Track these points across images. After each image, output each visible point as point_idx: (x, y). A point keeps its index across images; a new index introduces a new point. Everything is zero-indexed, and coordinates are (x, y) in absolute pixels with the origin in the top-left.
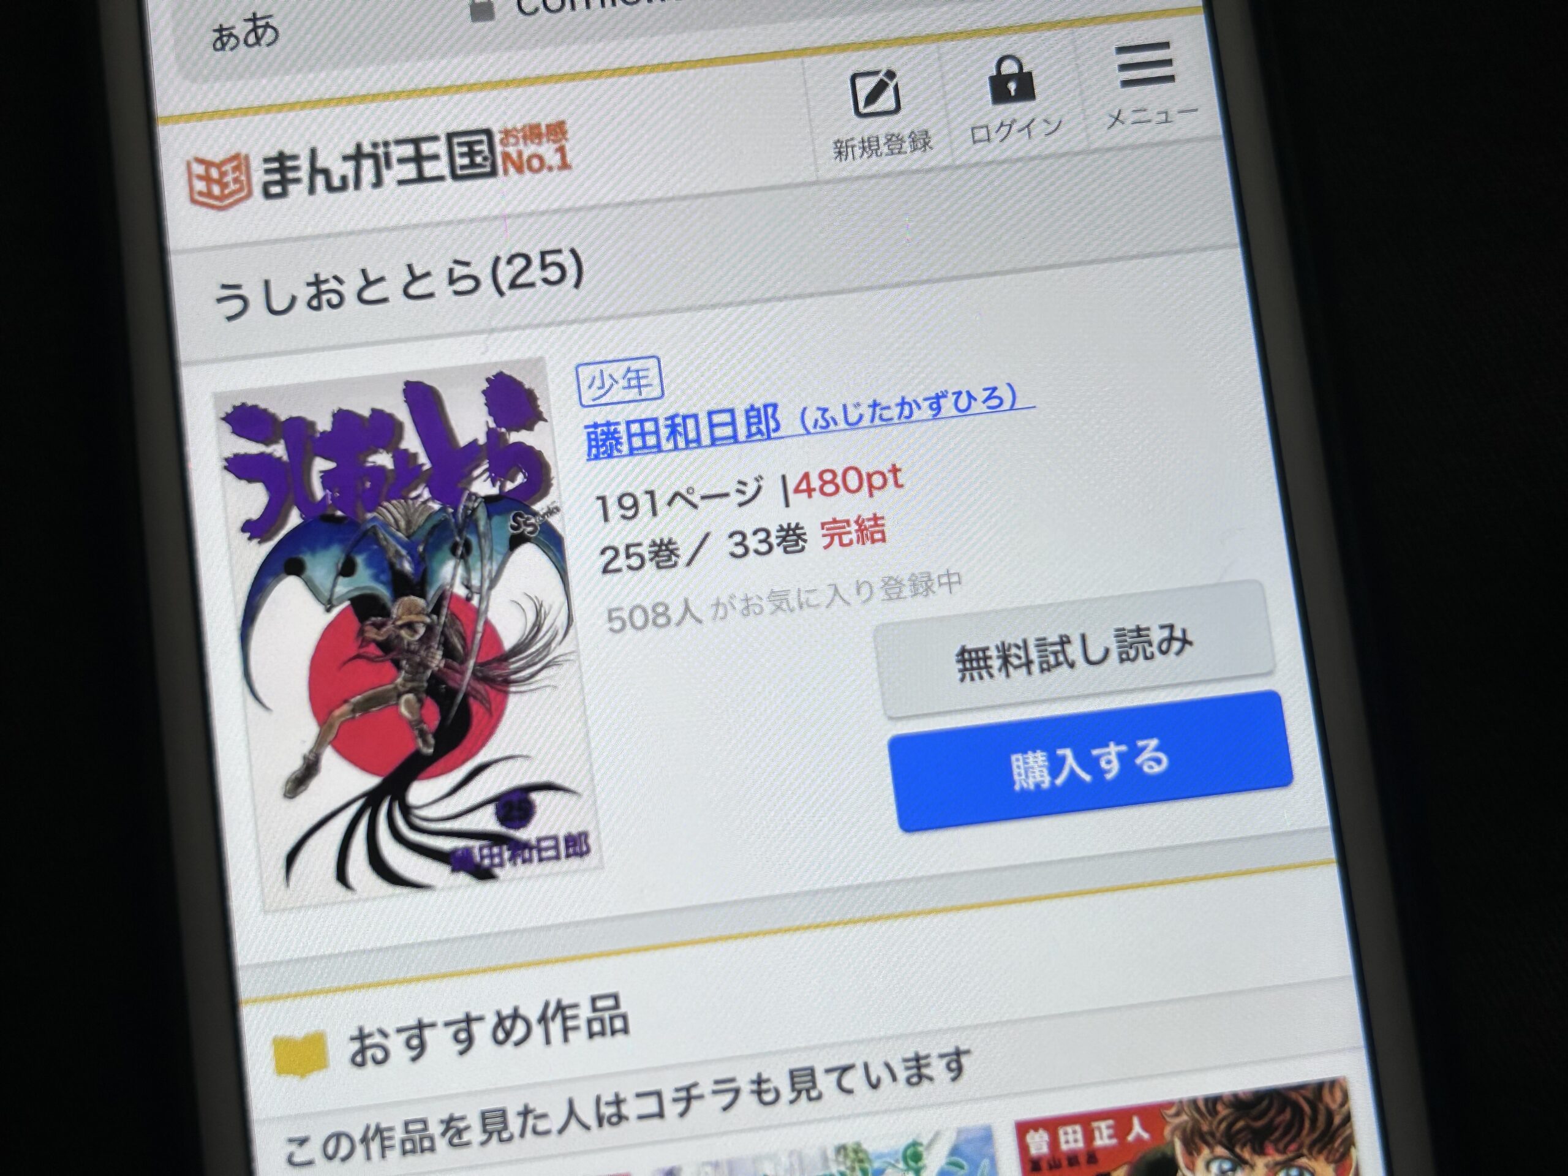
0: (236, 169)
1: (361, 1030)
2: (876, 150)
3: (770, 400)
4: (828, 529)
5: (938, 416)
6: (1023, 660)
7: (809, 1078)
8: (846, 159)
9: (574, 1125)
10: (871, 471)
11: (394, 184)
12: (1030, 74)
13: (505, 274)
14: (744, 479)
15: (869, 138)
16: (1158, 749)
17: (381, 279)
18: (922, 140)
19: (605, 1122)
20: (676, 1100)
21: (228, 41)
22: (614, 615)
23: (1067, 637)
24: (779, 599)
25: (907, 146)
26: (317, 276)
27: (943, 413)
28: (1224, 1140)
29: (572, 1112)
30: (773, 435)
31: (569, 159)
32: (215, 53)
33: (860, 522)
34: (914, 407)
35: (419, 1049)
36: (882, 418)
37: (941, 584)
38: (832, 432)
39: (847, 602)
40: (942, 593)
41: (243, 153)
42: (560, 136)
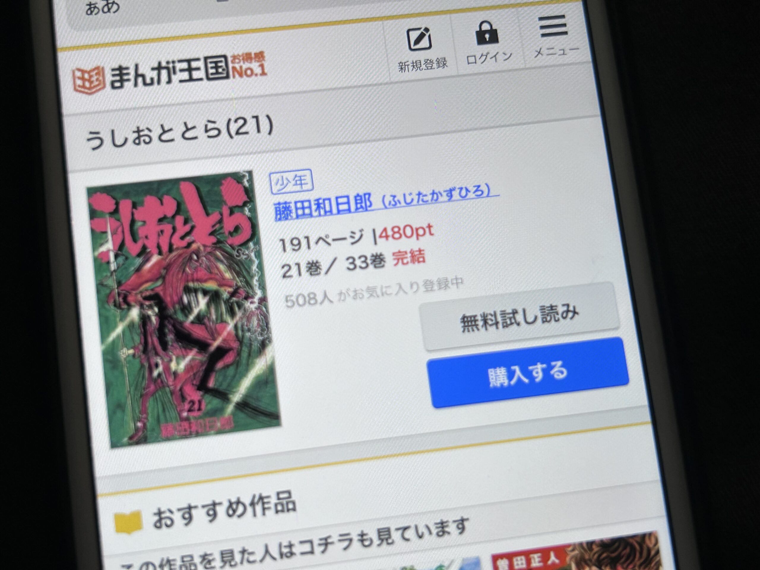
0: (96, 74)
1: (159, 510)
2: (419, 67)
3: (367, 191)
4: (396, 256)
5: (451, 200)
6: (494, 322)
7: (387, 533)
8: (405, 72)
9: (268, 558)
10: (418, 226)
11: (178, 81)
12: (496, 30)
13: (233, 128)
14: (354, 230)
15: (416, 61)
16: (562, 366)
17: (171, 130)
18: (442, 63)
19: (284, 556)
20: (320, 545)
21: (94, 10)
22: (289, 299)
23: (515, 310)
24: (371, 291)
25: (435, 66)
26: (138, 128)
27: (453, 198)
28: (597, 564)
29: (267, 551)
30: (369, 209)
31: (266, 71)
32: (87, 16)
33: (412, 252)
34: (439, 195)
35: (189, 519)
36: (423, 201)
37: (452, 284)
38: (398, 207)
39: (406, 293)
40: (453, 288)
41: (102, 66)
42: (261, 59)
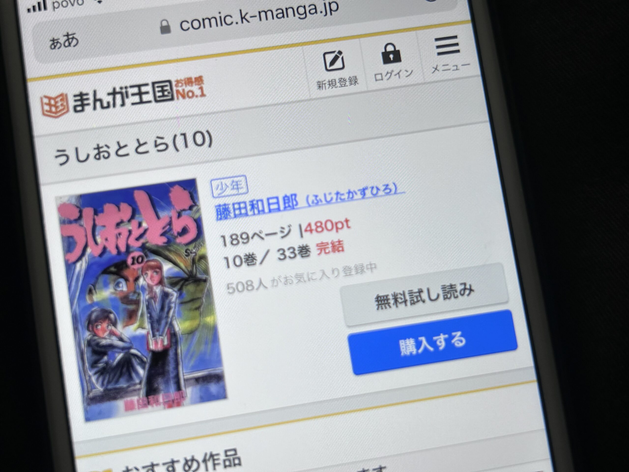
0: (62, 100)
1: (127, 468)
2: (334, 85)
3: (293, 192)
4: (320, 246)
5: (365, 197)
6: (403, 300)
8: (322, 89)
10: (337, 221)
11: (130, 105)
12: (399, 51)
14: (283, 226)
15: (332, 80)
16: (461, 336)
17: (125, 146)
18: (354, 81)
21: (57, 45)
22: (230, 286)
23: (421, 289)
24: (299, 277)
25: (348, 83)
26: (98, 145)
30: (295, 207)
31: (205, 92)
32: (51, 50)
33: (333, 243)
34: (354, 194)
36: (341, 199)
37: (367, 269)
38: (320, 205)
39: (328, 278)
40: (368, 272)
41: (65, 93)
42: (200, 82)
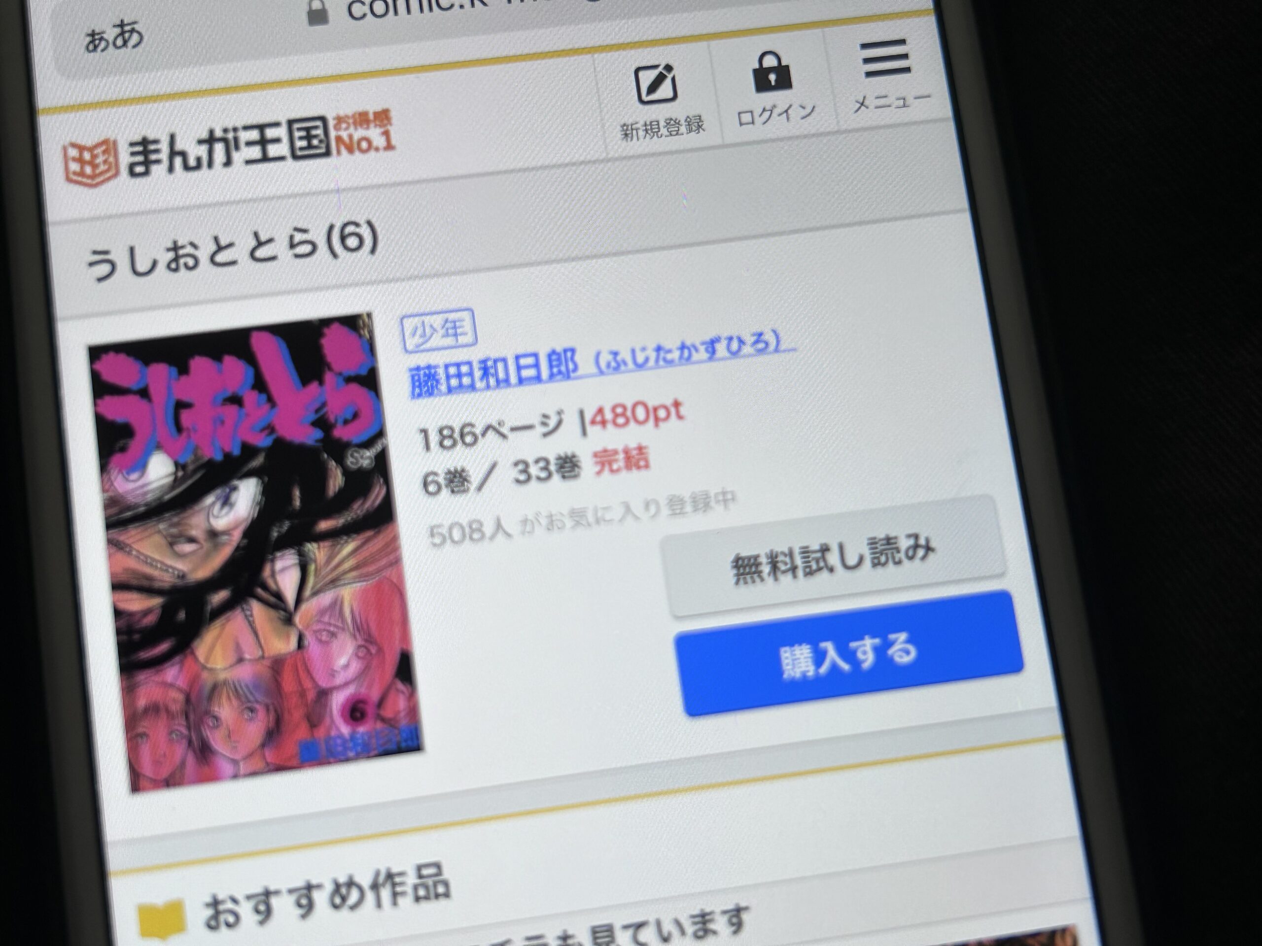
0: (105, 152)
1: (215, 897)
2: (655, 132)
3: (568, 344)
5: (714, 357)
6: (789, 566)
7: (607, 933)
8: (632, 140)
10: (657, 404)
11: (242, 164)
12: (787, 67)
14: (547, 412)
15: (651, 122)
16: (907, 641)
17: (231, 245)
18: (696, 124)
21: (99, 44)
22: (435, 531)
23: (826, 545)
24: (578, 516)
25: (683, 129)
26: (175, 243)
27: (717, 355)
30: (572, 375)
31: (394, 142)
32: (88, 54)
33: (626, 451)
34: (693, 350)
35: (265, 912)
36: (665, 360)
37: (718, 502)
38: (624, 372)
39: (637, 518)
40: (719, 508)
41: (112, 139)
42: (385, 122)
